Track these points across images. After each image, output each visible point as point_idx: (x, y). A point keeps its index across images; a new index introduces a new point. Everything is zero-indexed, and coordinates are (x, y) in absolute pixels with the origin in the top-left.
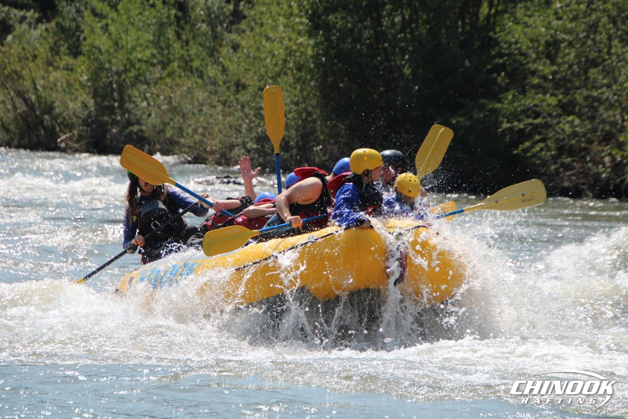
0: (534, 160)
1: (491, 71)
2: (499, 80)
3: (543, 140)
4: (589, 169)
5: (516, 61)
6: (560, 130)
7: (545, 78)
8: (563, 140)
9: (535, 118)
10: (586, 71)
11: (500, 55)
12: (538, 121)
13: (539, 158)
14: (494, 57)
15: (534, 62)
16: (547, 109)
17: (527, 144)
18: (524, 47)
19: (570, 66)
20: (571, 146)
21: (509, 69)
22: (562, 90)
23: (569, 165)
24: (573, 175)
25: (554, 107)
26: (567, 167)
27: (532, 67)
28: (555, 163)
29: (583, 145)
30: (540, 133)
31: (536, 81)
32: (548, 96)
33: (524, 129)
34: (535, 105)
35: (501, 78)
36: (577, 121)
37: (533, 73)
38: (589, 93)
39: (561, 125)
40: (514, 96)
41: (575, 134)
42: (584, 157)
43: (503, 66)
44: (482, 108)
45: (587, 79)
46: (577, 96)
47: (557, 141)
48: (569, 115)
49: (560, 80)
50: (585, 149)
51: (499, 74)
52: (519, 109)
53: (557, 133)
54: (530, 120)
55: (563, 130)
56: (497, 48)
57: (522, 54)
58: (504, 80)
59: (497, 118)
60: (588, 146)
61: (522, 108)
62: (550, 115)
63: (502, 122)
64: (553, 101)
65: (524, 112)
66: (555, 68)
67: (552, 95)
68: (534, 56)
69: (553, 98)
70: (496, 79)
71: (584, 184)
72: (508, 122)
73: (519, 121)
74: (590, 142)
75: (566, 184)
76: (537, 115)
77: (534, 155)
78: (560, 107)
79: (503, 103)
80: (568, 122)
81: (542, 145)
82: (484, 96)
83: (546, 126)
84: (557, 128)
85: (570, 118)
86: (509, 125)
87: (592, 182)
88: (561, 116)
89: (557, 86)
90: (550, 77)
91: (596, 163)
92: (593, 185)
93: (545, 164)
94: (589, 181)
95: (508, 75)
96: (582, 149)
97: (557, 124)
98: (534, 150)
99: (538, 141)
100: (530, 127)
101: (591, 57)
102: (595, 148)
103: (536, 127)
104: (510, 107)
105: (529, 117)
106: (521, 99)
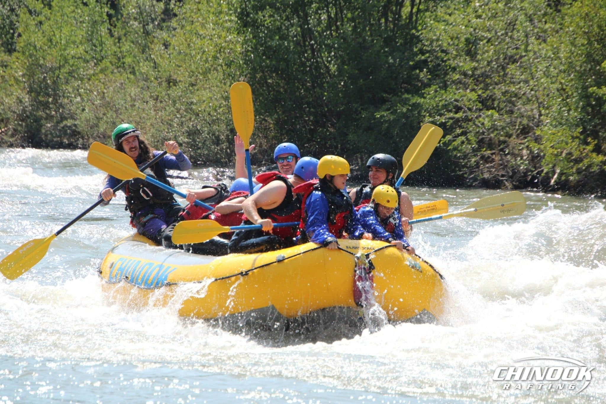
0: (455, 153)
1: (414, 68)
2: (422, 75)
3: (464, 133)
4: (508, 161)
5: (437, 58)
6: (479, 124)
7: (465, 74)
8: (483, 133)
9: (456, 113)
10: (504, 68)
11: (422, 52)
12: (459, 115)
13: (460, 151)
14: (416, 54)
15: (454, 58)
16: (467, 103)
18: (445, 44)
19: (489, 63)
20: (490, 139)
21: (431, 65)
22: (482, 85)
23: (489, 157)
24: (493, 167)
25: (474, 102)
26: (486, 160)
27: (453, 63)
28: (476, 155)
29: (502, 138)
30: (460, 127)
31: (456, 77)
32: (468, 91)
33: (445, 123)
34: (456, 100)
35: (424, 75)
36: (496, 115)
37: (454, 69)
38: (507, 88)
39: (481, 119)
40: (436, 91)
41: (494, 128)
42: (502, 150)
43: (425, 62)
44: (405, 102)
45: (505, 75)
46: (496, 91)
47: (477, 134)
48: (488, 110)
49: (479, 76)
50: (504, 142)
51: (421, 71)
52: (440, 104)
53: (478, 127)
54: (452, 115)
55: (483, 124)
56: (419, 46)
57: (443, 51)
58: (426, 76)
59: (419, 113)
60: (507, 139)
61: (443, 102)
62: (470, 109)
63: (424, 116)
64: (473, 96)
65: (445, 106)
66: (475, 64)
67: (473, 90)
68: (454, 53)
69: (473, 93)
70: (418, 75)
71: (503, 176)
72: (430, 116)
73: (441, 115)
74: (509, 136)
75: (486, 176)
76: (458, 109)
77: (455, 149)
78: (480, 102)
79: (425, 98)
80: (487, 116)
81: (463, 138)
82: (408, 92)
83: (467, 120)
84: (477, 123)
85: (490, 112)
87: (511, 174)
88: (480, 110)
89: (477, 81)
90: (470, 73)
91: (514, 156)
92: (511, 177)
93: (465, 156)
94: (508, 172)
95: (430, 71)
96: (501, 142)
97: (477, 118)
98: (456, 143)
99: (459, 135)
100: (451, 121)
101: (509, 54)
102: (513, 141)
103: (457, 121)
104: (432, 102)
105: (450, 111)
106: (442, 95)
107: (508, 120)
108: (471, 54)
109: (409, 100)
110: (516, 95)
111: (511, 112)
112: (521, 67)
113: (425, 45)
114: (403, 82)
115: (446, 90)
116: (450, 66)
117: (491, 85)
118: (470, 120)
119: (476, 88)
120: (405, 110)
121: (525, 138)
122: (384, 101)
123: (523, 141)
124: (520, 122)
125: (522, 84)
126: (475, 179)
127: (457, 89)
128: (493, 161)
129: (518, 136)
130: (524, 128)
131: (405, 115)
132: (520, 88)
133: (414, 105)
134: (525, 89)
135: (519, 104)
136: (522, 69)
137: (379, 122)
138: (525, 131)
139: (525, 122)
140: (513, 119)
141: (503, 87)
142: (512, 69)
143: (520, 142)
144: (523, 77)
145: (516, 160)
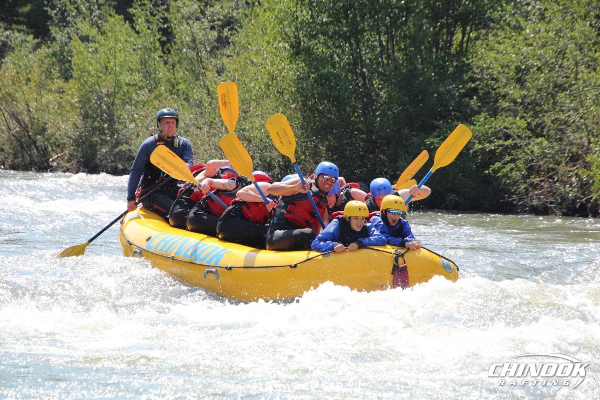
0: (504, 180)
1: (464, 95)
2: (472, 102)
3: (513, 161)
4: (557, 189)
5: (487, 85)
6: (529, 152)
7: (515, 102)
8: (532, 160)
9: (506, 140)
10: (553, 96)
11: (473, 80)
12: (509, 142)
13: (509, 178)
14: (467, 82)
15: (505, 86)
16: (516, 131)
17: (498, 164)
18: (495, 73)
19: (539, 91)
20: (540, 166)
21: (481, 92)
22: (531, 113)
23: (537, 184)
24: (542, 194)
25: (523, 129)
26: (535, 186)
27: (503, 91)
28: (525, 182)
29: (551, 166)
30: (510, 154)
31: (506, 104)
32: (518, 118)
33: (495, 150)
34: (505, 128)
35: (474, 102)
36: (545, 143)
37: (504, 96)
38: (556, 116)
39: (530, 147)
40: (486, 118)
41: (544, 155)
42: (551, 177)
43: (475, 90)
45: (555, 103)
46: (545, 119)
47: (526, 162)
48: (537, 137)
49: (529, 104)
50: (553, 169)
51: (471, 98)
52: (490, 131)
53: (527, 154)
54: (501, 142)
55: (532, 152)
56: (470, 74)
57: (493, 79)
58: (475, 104)
60: (556, 166)
61: (493, 129)
62: (519, 137)
63: (474, 143)
64: (523, 124)
65: (494, 134)
66: (525, 92)
67: (522, 117)
68: (504, 81)
69: (523, 120)
70: (468, 103)
71: (552, 203)
72: (480, 143)
73: (490, 142)
74: (558, 163)
75: (535, 202)
76: (507, 137)
77: (505, 176)
78: (529, 130)
79: (475, 125)
80: (537, 144)
81: (512, 165)
82: (457, 118)
83: (515, 147)
84: (526, 150)
85: (539, 140)
86: (480, 146)
87: (559, 200)
88: (530, 138)
89: (526, 109)
90: (519, 100)
91: (564, 183)
92: (560, 204)
93: (515, 183)
94: (557, 200)
95: (480, 99)
96: (549, 170)
97: (526, 145)
98: (505, 170)
99: (508, 162)
100: (501, 148)
101: (559, 82)
102: (562, 168)
103: (506, 148)
104: (482, 129)
105: (500, 138)
106: (492, 122)
122: (434, 128)
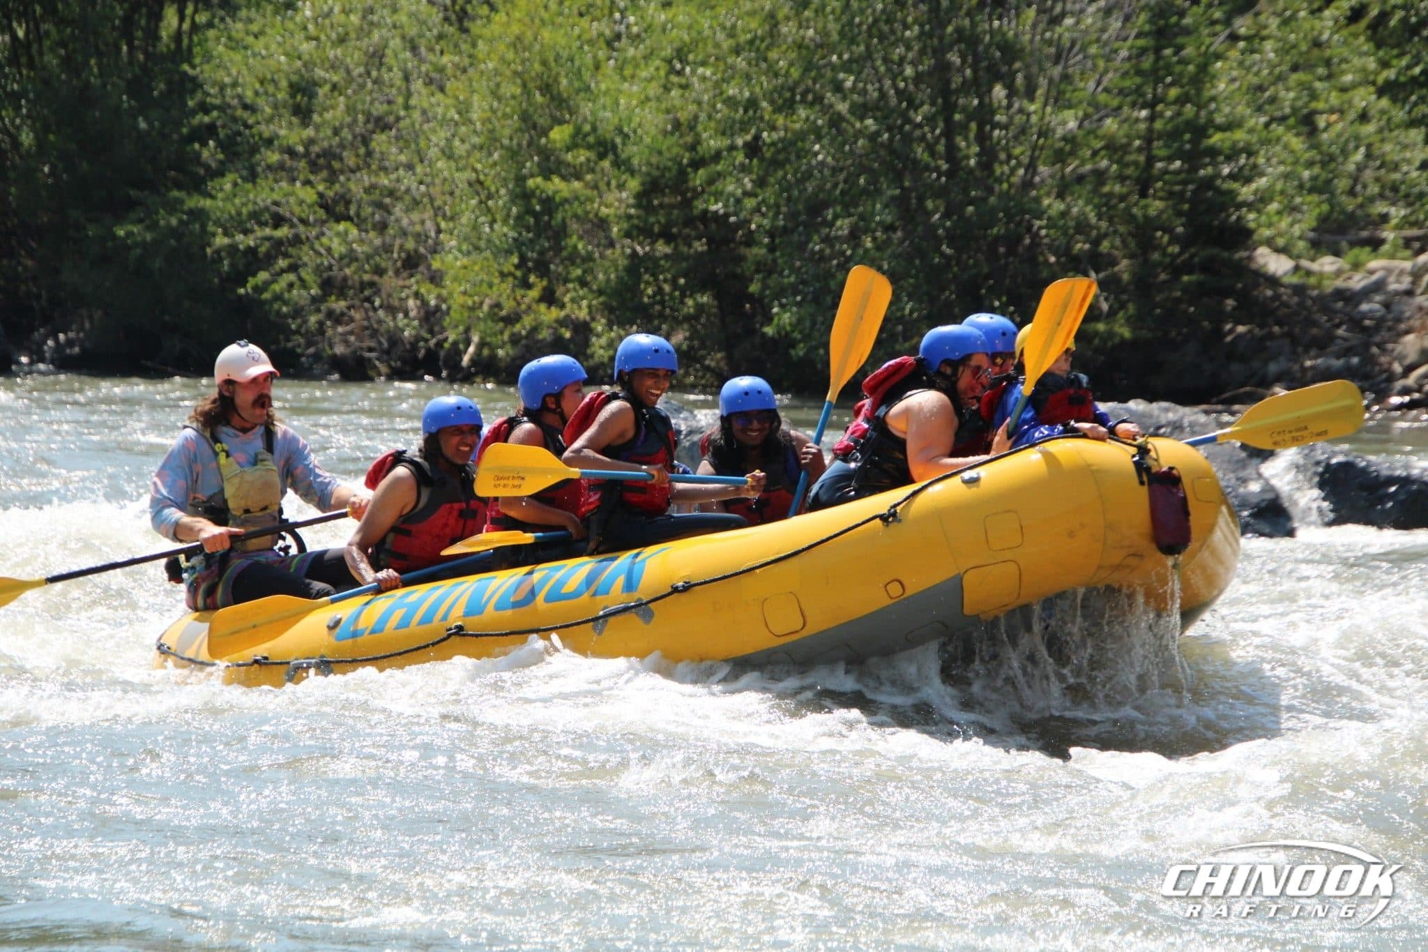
107: (378, 242)
108: (303, 114)
109: (182, 202)
110: (392, 193)
111: (382, 227)
112: (397, 138)
113: (208, 95)
114: (170, 168)
115: (254, 183)
116: (260, 135)
117: (342, 172)
118: (301, 242)
119: (312, 178)
120: (174, 221)
121: (411, 276)
123: (407, 283)
124: (401, 247)
125: (401, 172)
126: (317, 357)
127: (276, 181)
128: (352, 320)
129: (397, 273)
130: (409, 256)
131: (173, 232)
132: (398, 180)
133: (191, 212)
134: (408, 181)
135: (398, 210)
136: (401, 144)
137: (123, 246)
138: (411, 263)
139: (410, 244)
140: (388, 240)
141: (366, 178)
142: (380, 141)
143: (401, 283)
144: (403, 158)
145: (395, 318)
